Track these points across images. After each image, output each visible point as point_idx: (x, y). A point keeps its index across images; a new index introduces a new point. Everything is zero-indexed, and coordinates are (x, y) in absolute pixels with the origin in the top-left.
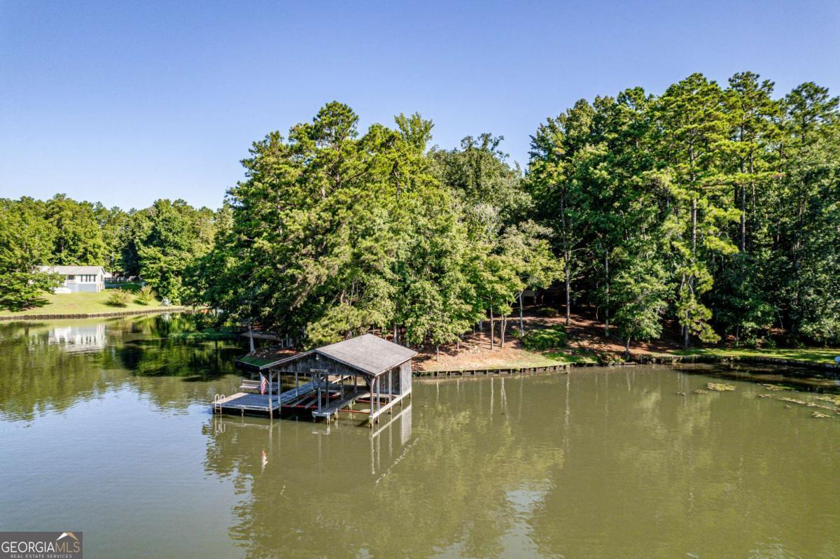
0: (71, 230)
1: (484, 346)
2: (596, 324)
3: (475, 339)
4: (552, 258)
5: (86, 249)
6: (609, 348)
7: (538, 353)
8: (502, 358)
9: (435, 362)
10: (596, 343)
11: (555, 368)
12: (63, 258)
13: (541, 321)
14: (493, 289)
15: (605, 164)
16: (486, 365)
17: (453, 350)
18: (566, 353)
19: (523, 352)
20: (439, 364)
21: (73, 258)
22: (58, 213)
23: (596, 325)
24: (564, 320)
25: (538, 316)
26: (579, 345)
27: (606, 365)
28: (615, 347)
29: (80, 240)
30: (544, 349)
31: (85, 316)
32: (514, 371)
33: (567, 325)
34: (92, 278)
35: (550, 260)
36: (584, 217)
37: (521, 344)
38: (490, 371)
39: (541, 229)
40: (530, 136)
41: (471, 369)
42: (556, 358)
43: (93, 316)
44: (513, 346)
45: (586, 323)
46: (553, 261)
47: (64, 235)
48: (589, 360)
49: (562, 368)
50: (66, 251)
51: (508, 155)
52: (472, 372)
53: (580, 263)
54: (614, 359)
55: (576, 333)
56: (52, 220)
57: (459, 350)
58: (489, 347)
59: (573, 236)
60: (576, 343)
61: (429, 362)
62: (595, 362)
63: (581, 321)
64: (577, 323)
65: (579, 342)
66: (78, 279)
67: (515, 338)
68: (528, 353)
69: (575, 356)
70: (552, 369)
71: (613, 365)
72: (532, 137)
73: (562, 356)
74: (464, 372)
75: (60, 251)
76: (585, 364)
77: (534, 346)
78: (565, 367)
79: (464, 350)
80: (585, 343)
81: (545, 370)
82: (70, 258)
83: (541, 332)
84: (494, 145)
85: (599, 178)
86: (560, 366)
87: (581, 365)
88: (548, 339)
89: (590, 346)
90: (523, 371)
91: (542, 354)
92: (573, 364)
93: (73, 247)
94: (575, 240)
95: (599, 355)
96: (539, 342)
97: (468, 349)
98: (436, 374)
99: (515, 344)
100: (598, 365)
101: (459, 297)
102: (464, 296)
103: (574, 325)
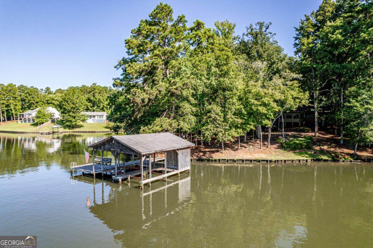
0: (98, 97)
1: (257, 147)
2: (335, 136)
3: (253, 143)
4: (301, 92)
5: (103, 106)
6: (342, 151)
7: (291, 152)
8: (266, 153)
9: (222, 154)
10: (333, 148)
11: (299, 161)
12: (95, 109)
13: (299, 134)
14: (257, 109)
15: (340, 31)
16: (253, 157)
17: (236, 148)
18: (309, 152)
19: (282, 151)
20: (223, 155)
21: (98, 110)
22: (93, 91)
23: (334, 138)
24: (313, 134)
25: (297, 132)
26: (321, 148)
27: (338, 161)
28: (346, 151)
29: (101, 102)
30: (295, 150)
31: (94, 132)
32: (271, 161)
33: (315, 137)
34: (102, 117)
35: (299, 93)
36: (325, 67)
37: (281, 147)
38: (254, 160)
39: (294, 75)
40: (294, 28)
41: (243, 159)
42: (302, 155)
43: (98, 132)
44: (276, 147)
45: (328, 136)
46: (301, 94)
47: (95, 100)
48: (325, 158)
49: (305, 162)
50: (96, 106)
51: (275, 34)
52: (243, 161)
53: (324, 99)
54: (344, 158)
55: (320, 142)
56: (91, 94)
57: (240, 148)
58: (259, 147)
59: (320, 82)
60: (319, 147)
61: (218, 153)
62: (330, 159)
63: (325, 135)
64: (322, 136)
65: (321, 147)
66: (96, 118)
67: (278, 143)
68: (284, 151)
69: (315, 155)
70: (298, 162)
71: (343, 161)
72: (296, 28)
73: (306, 154)
74: (237, 160)
75: (94, 107)
76: (322, 159)
77: (289, 147)
78: (307, 161)
79: (243, 148)
80: (325, 147)
81: (292, 162)
82: (97, 109)
83: (295, 140)
84: (266, 29)
85: (335, 40)
86: (303, 160)
87: (319, 160)
88: (298, 143)
89: (328, 149)
91: (293, 153)
92: (313, 159)
93: (98, 105)
94: (321, 85)
95: (333, 155)
96: (292, 145)
97: (245, 147)
98: (219, 160)
99: (277, 146)
100: (331, 161)
101: (235, 114)
102: (238, 114)
103: (320, 137)
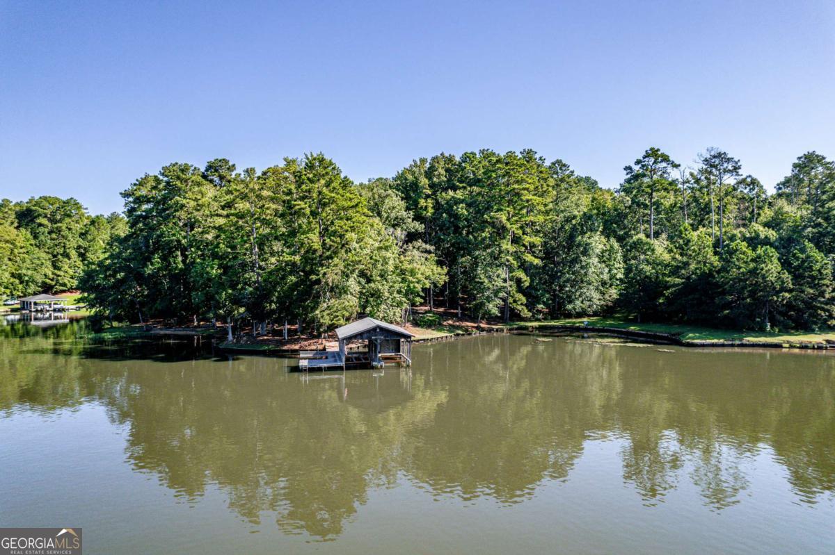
7: (429, 329)
10: (458, 322)
11: (446, 337)
15: (464, 205)
18: (446, 328)
26: (449, 323)
27: (470, 334)
30: (431, 327)
35: (438, 267)
37: (415, 324)
39: (428, 247)
44: (411, 326)
45: (441, 310)
48: (460, 332)
54: (473, 331)
55: (441, 316)
62: (464, 333)
64: (436, 310)
65: (447, 321)
69: (451, 330)
71: (474, 334)
73: (444, 330)
78: (451, 336)
83: (425, 316)
87: (458, 335)
88: (432, 320)
89: (455, 324)
90: (431, 340)
91: (432, 330)
92: (454, 335)
95: (463, 328)
96: (427, 322)
100: (466, 335)
